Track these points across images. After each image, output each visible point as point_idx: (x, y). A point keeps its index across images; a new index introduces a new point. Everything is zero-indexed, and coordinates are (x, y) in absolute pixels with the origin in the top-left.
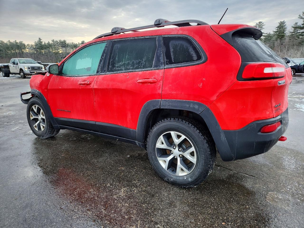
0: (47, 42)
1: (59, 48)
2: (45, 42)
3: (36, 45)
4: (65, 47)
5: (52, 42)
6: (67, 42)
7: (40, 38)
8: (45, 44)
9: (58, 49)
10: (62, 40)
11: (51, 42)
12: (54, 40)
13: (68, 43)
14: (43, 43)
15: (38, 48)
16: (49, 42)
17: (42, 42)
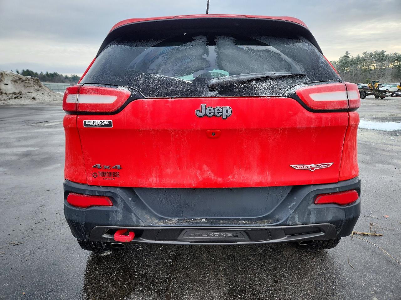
0: (355, 56)
1: (371, 63)
2: (353, 57)
3: (341, 61)
4: (380, 61)
5: (364, 56)
6: (386, 54)
7: (347, 52)
8: (352, 59)
9: (369, 65)
10: (380, 50)
11: (361, 55)
12: (366, 52)
13: (388, 55)
14: (351, 58)
15: (341, 66)
16: (358, 56)
17: (348, 57)
